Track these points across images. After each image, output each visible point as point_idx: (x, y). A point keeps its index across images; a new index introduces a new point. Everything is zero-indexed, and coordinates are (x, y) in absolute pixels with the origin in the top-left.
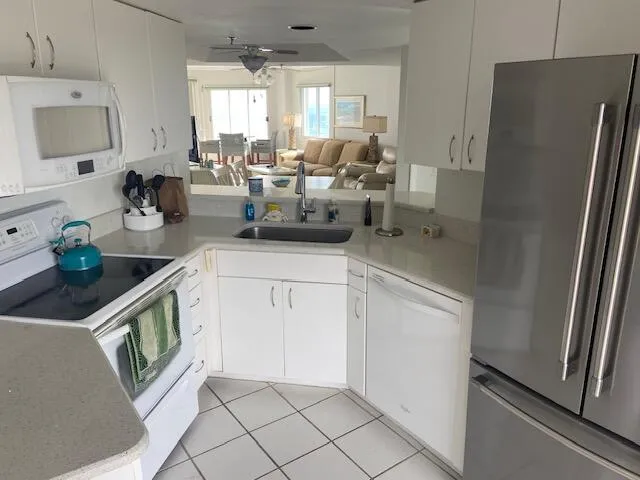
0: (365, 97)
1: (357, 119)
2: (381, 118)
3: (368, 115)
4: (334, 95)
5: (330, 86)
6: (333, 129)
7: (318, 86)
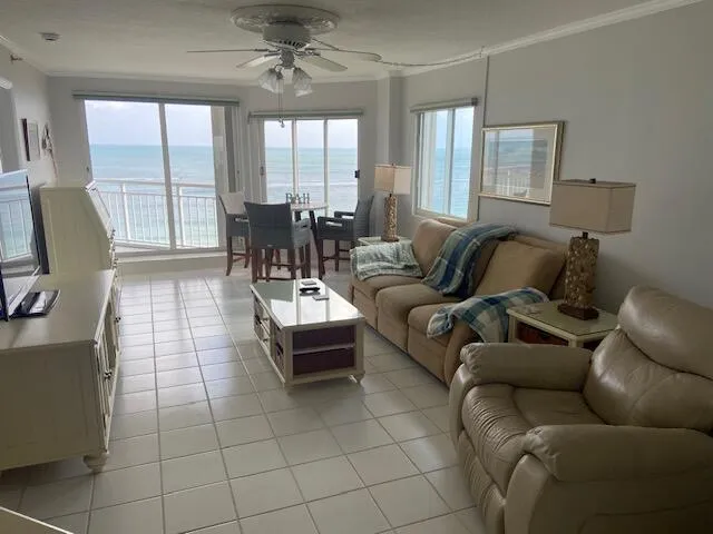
0: (562, 126)
1: (536, 182)
2: (614, 186)
3: (565, 176)
4: (482, 124)
5: (474, 103)
6: (478, 199)
7: (453, 105)
